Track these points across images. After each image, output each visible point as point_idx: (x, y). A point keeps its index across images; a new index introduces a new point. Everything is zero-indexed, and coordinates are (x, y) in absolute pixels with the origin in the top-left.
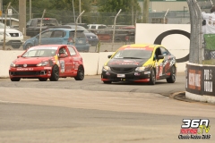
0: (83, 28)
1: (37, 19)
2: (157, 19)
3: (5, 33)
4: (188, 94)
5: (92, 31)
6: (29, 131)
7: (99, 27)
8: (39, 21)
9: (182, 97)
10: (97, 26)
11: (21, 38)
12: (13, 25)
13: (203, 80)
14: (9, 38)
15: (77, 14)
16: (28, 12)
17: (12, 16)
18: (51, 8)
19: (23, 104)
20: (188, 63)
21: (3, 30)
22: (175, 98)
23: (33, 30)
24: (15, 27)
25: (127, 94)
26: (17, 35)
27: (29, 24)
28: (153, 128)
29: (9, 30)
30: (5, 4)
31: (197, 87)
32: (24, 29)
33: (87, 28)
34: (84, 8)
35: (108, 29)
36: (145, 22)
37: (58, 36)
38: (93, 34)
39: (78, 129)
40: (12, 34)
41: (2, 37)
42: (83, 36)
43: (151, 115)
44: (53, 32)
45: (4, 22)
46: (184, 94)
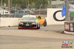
0: (29, 10)
1: (14, 7)
2: (54, 7)
3: (3, 12)
4: (65, 32)
5: (33, 11)
6: (12, 45)
7: (35, 10)
8: (15, 8)
9: (63, 33)
10: (34, 9)
11: (9, 13)
12: (6, 9)
13: (70, 27)
14: (5, 14)
15: (27, 5)
16: (11, 5)
17: (6, 6)
18: (18, 3)
19: (10, 36)
20: (65, 21)
21: (3, 11)
22: (60, 33)
23: (13, 11)
24: (7, 10)
25: (45, 32)
26: (7, 12)
27: (11, 9)
28: (54, 43)
29: (5, 11)
30: (3, 2)
31: (68, 29)
32: (10, 11)
33: (31, 10)
34: (29, 3)
35: (38, 10)
36: (50, 8)
37: (21, 13)
38: (33, 12)
39: (29, 44)
40: (6, 12)
41: (3, 13)
42: (30, 13)
43: (53, 39)
44: (20, 11)
45: (3, 8)
46: (64, 32)
